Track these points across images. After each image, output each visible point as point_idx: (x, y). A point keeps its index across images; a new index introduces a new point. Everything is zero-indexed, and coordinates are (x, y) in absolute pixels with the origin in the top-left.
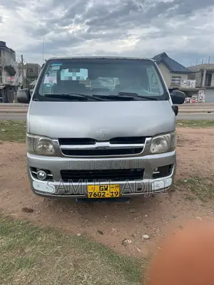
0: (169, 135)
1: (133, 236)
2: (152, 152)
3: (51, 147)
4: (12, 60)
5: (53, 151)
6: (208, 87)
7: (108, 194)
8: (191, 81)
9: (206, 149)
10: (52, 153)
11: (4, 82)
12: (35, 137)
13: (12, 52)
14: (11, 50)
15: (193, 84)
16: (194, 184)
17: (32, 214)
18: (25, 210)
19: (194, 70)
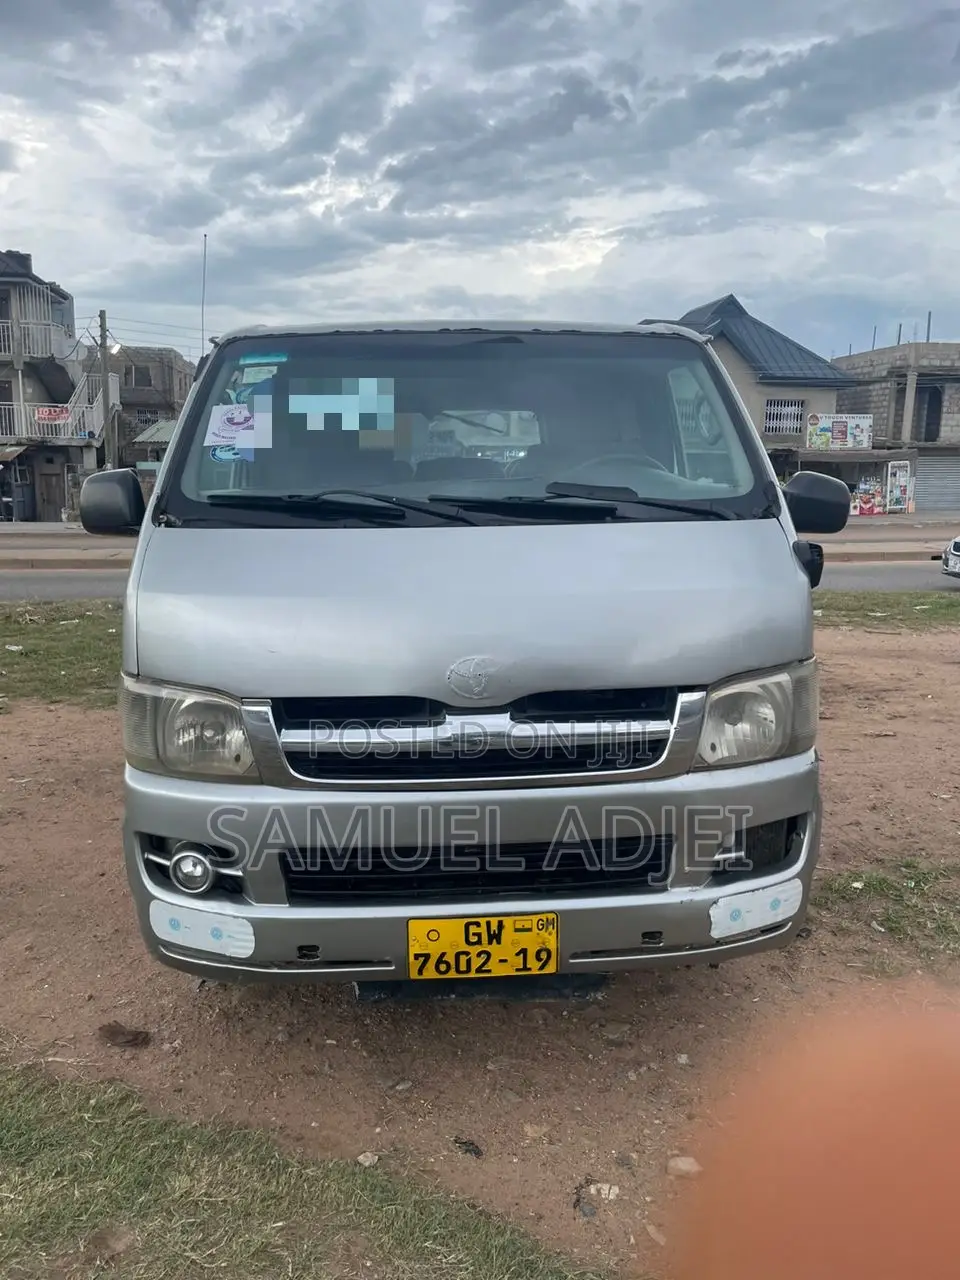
0: (783, 678)
1: (623, 1162)
2: (711, 757)
3: (235, 736)
4: (56, 335)
5: (248, 758)
6: (929, 444)
7: (503, 963)
8: (851, 420)
9: (938, 729)
10: (238, 770)
11: (23, 431)
12: (164, 693)
13: (58, 298)
14: (54, 289)
15: (860, 432)
16: (899, 899)
17: (146, 1055)
18: (113, 1034)
19: (862, 371)
